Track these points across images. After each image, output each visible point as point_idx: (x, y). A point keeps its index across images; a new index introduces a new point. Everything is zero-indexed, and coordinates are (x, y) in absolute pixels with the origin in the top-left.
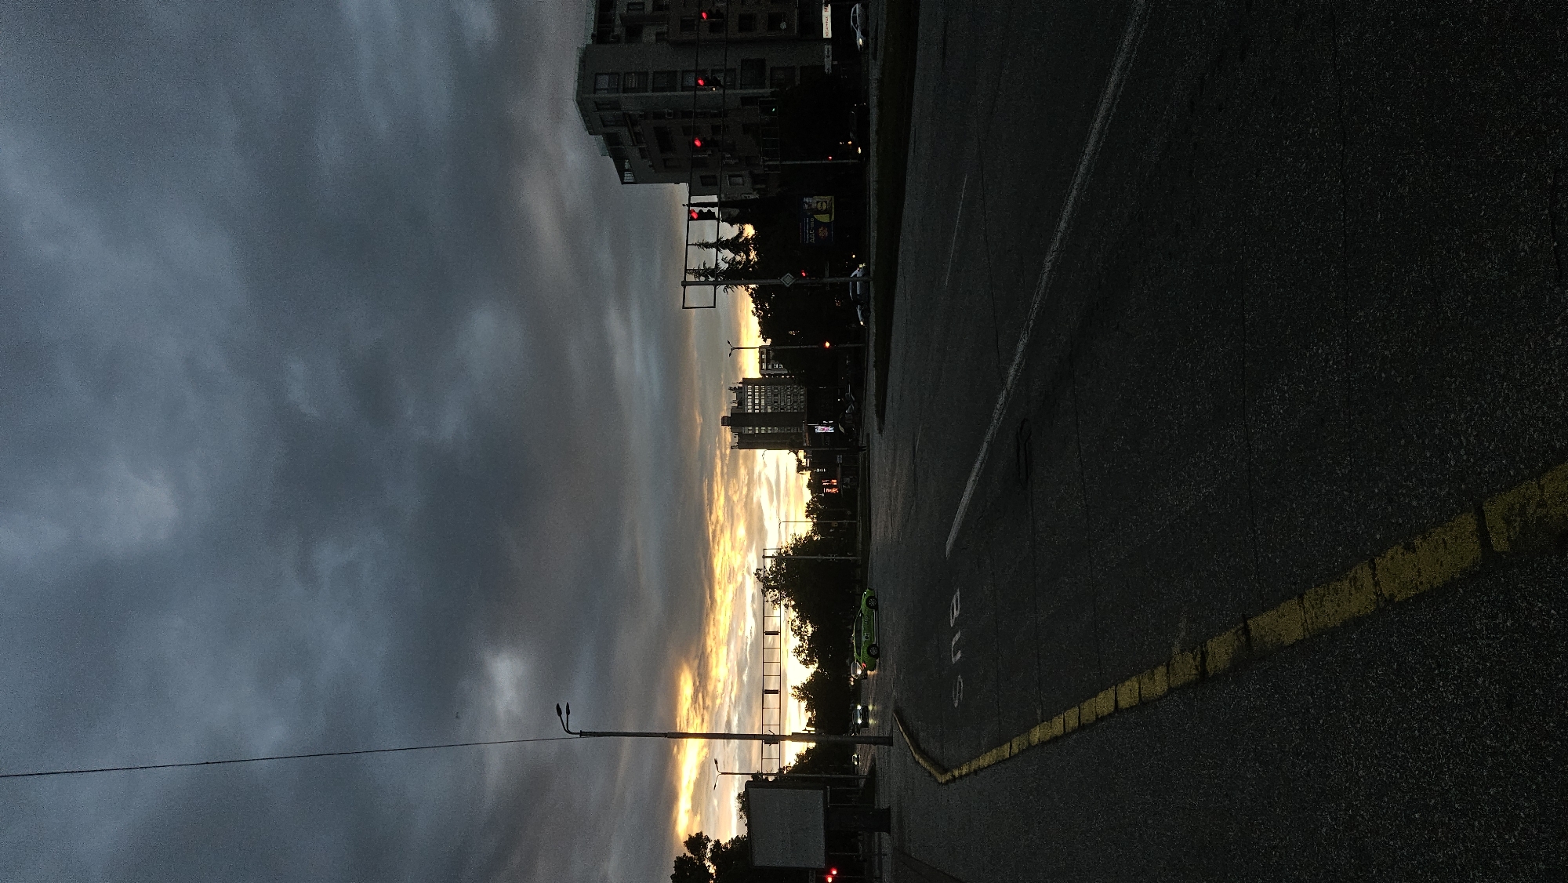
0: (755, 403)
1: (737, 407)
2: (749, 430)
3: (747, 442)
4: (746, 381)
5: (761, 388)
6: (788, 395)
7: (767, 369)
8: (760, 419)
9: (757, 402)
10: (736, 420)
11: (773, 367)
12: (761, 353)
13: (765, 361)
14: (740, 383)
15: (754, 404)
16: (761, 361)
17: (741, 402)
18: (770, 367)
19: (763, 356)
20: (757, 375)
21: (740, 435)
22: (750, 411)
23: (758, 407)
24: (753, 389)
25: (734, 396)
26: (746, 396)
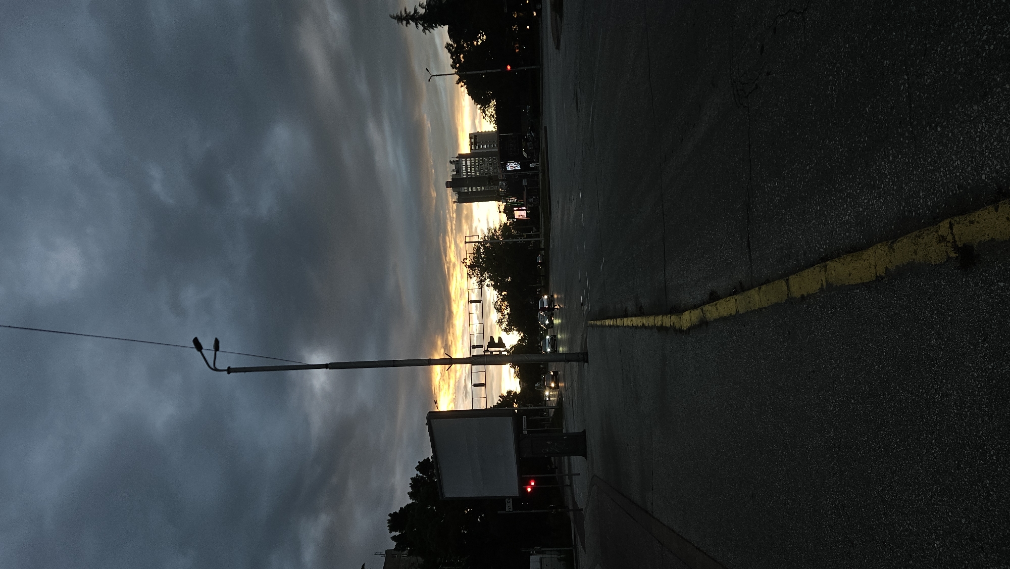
0: (468, 170)
1: (456, 174)
2: (465, 189)
3: (464, 198)
4: (461, 156)
5: (471, 160)
6: (490, 164)
7: (475, 149)
8: (472, 181)
9: (469, 170)
10: (456, 183)
11: (479, 147)
12: (471, 138)
13: (473, 143)
14: (457, 158)
15: (467, 172)
16: (471, 144)
17: (458, 171)
18: (477, 148)
19: (473, 140)
20: (469, 152)
21: (459, 193)
22: (465, 177)
23: (470, 174)
24: (466, 161)
25: (453, 167)
26: (461, 166)
